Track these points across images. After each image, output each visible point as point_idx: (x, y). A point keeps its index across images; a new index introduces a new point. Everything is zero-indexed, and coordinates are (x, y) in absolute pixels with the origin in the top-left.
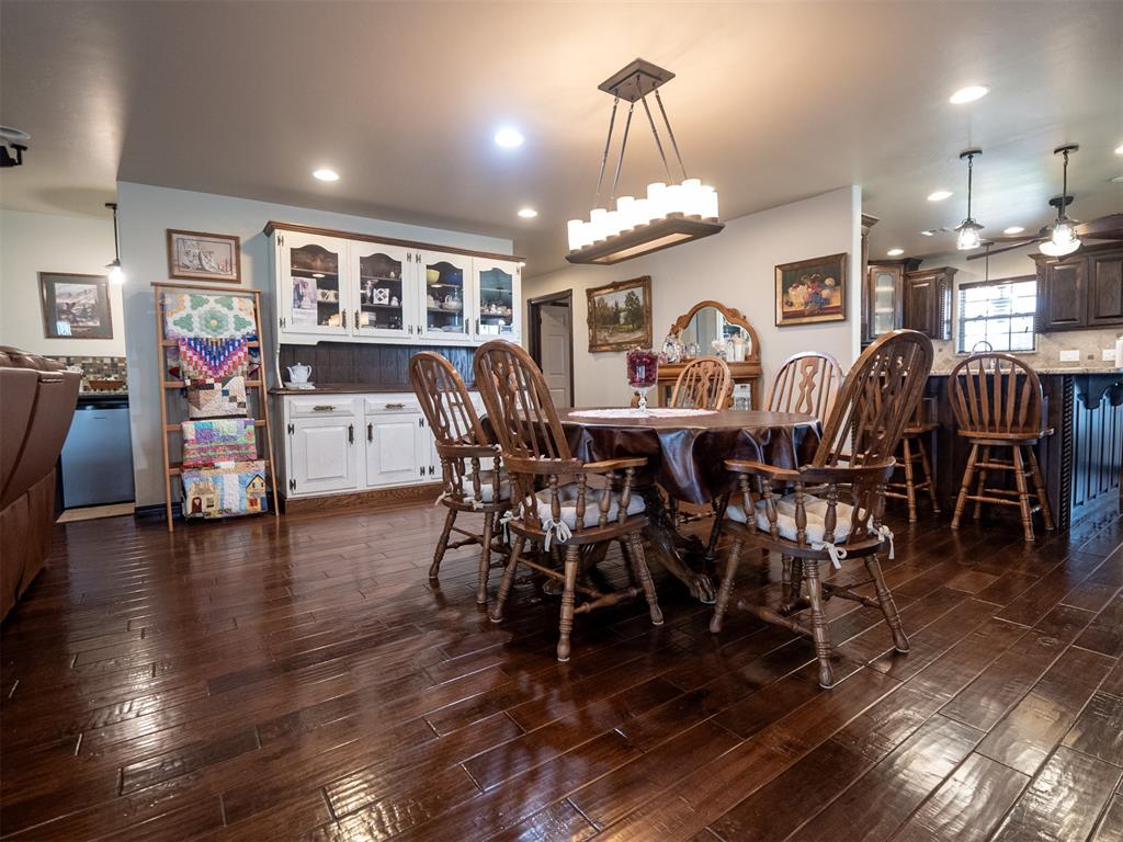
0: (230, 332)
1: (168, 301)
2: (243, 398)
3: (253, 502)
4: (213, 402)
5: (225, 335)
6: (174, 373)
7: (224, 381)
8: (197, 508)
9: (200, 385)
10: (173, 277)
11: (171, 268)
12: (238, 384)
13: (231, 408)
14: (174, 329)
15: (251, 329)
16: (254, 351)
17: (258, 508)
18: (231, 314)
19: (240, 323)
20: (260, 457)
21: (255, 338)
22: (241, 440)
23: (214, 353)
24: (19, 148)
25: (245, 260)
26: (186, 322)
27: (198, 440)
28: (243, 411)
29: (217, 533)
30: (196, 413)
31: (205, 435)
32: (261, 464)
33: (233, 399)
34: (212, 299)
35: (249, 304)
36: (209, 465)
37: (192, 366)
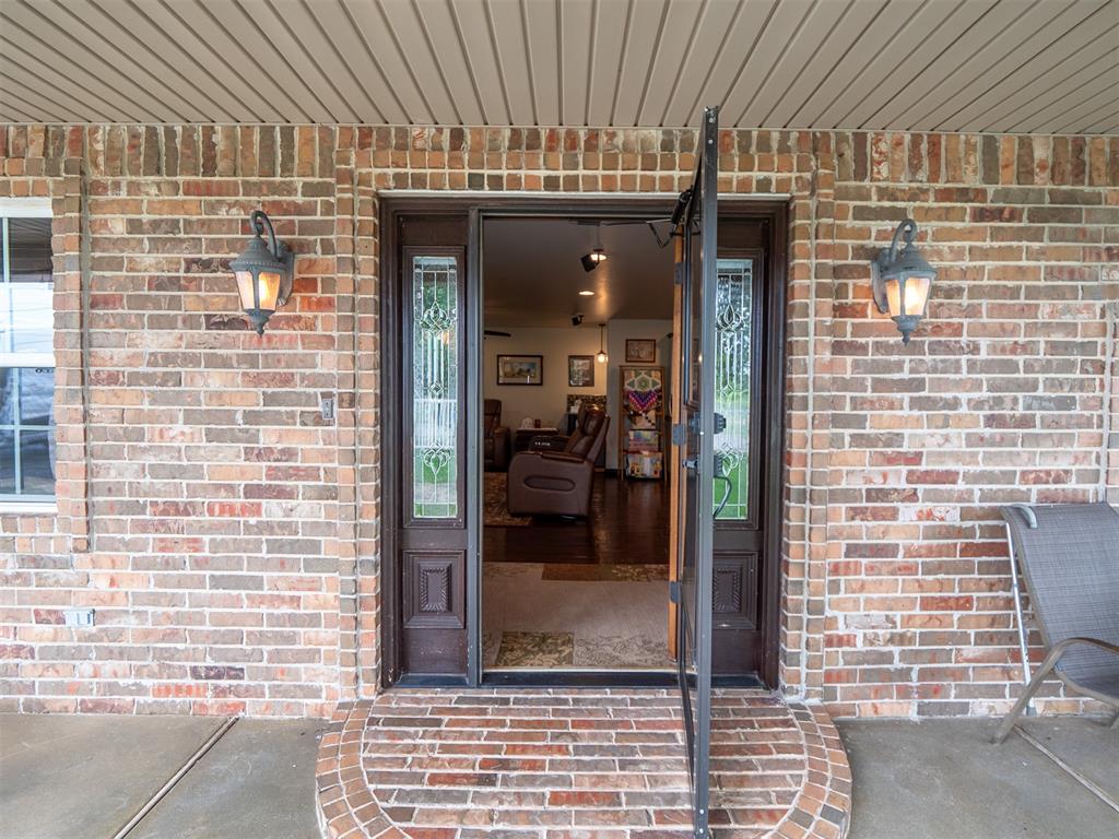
0: (650, 388)
1: (626, 375)
2: (653, 421)
3: (656, 472)
4: (642, 423)
5: (648, 390)
6: (627, 407)
7: (646, 412)
8: (633, 472)
9: (637, 414)
10: (627, 361)
11: (627, 356)
12: (652, 414)
13: (648, 425)
14: (627, 387)
15: (659, 386)
16: (660, 398)
17: (658, 476)
18: (650, 379)
19: (655, 384)
20: (660, 450)
21: (661, 391)
22: (652, 441)
23: (643, 398)
24: (581, 317)
25: (658, 351)
26: (632, 384)
27: (634, 440)
28: (654, 427)
29: (640, 484)
30: (635, 427)
31: (638, 438)
32: (660, 455)
33: (650, 421)
34: (643, 372)
35: (659, 374)
36: (639, 452)
37: (634, 404)
